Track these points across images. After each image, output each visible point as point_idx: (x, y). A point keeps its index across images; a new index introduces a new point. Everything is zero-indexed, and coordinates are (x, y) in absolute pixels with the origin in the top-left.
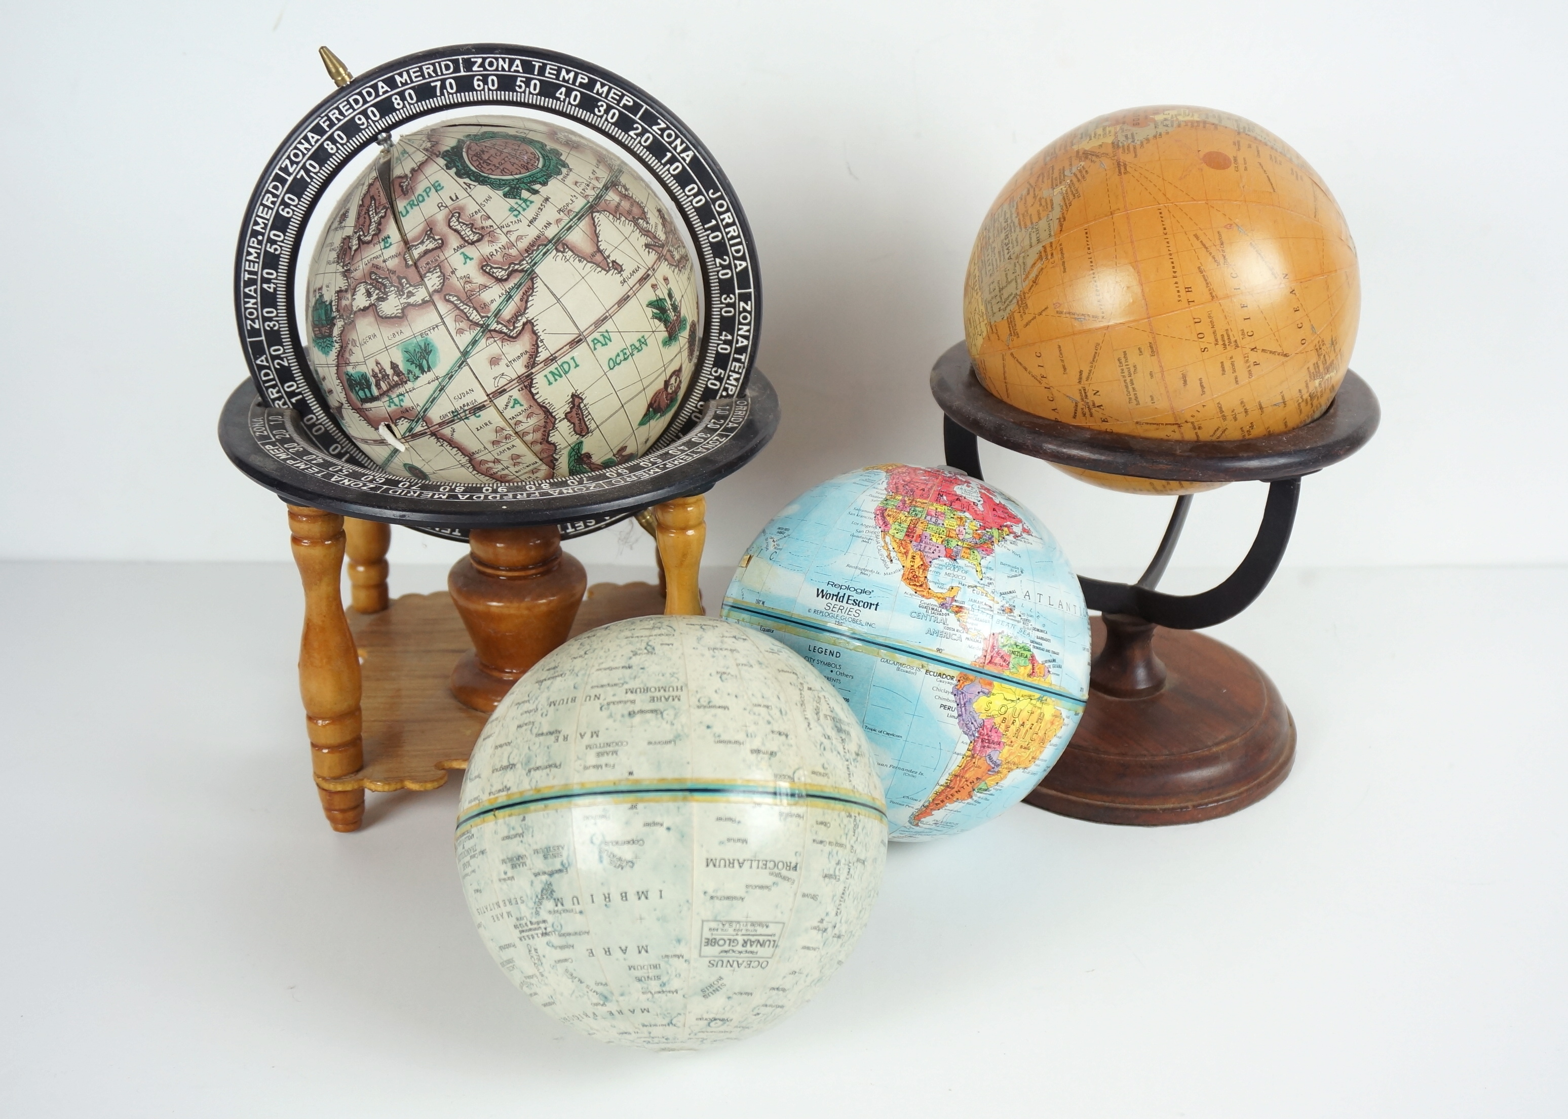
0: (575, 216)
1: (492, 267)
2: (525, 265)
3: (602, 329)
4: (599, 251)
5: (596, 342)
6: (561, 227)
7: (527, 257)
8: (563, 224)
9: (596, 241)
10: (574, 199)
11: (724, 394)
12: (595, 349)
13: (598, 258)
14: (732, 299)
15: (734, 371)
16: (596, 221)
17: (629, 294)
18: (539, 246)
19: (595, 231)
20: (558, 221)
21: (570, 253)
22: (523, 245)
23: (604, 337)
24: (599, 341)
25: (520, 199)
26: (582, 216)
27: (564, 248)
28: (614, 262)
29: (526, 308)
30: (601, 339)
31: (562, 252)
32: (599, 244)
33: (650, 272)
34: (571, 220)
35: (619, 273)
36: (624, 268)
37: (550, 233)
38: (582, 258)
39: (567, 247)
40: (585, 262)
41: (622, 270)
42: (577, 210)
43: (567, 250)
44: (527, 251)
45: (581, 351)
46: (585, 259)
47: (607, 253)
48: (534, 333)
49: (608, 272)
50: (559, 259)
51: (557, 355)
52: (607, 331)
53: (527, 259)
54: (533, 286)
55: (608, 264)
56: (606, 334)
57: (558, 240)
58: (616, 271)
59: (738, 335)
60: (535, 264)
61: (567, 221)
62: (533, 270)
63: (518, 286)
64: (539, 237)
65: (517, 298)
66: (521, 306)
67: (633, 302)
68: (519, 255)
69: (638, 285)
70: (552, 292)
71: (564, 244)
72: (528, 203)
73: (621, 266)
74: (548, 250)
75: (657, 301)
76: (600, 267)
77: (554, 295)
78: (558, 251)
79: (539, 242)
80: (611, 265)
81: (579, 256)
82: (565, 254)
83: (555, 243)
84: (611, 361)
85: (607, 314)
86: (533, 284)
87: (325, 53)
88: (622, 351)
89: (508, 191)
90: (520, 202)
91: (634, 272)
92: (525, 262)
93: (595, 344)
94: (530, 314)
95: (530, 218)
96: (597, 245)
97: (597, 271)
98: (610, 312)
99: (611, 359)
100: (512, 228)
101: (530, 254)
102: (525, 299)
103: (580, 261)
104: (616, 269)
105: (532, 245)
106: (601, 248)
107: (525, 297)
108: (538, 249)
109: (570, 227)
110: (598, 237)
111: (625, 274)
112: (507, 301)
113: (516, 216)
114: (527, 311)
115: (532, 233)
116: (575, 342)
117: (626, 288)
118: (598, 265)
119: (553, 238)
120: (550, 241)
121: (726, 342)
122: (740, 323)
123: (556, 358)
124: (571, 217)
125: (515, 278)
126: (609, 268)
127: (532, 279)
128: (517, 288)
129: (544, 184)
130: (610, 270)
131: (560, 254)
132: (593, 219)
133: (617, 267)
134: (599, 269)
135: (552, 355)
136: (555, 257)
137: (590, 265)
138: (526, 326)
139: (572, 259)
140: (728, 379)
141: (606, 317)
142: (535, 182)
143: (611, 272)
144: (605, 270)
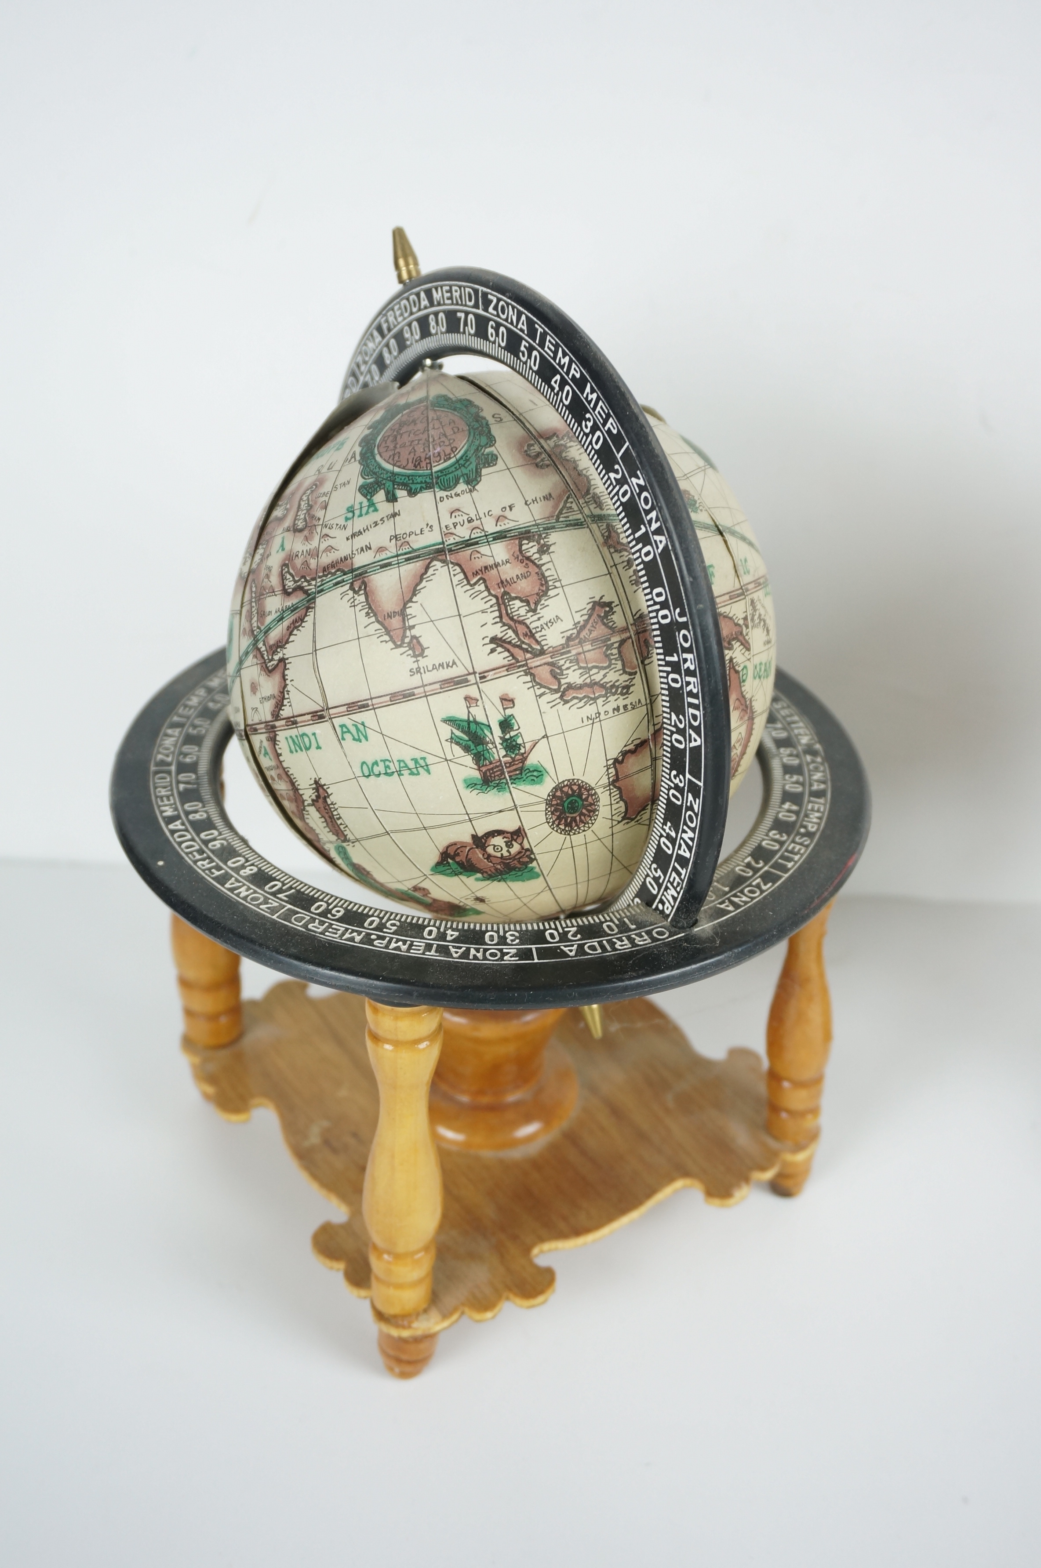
0: (406, 554)
1: (288, 572)
2: (312, 589)
3: (358, 717)
4: (403, 613)
5: (345, 730)
6: (378, 558)
7: (320, 577)
8: (383, 556)
9: (406, 599)
10: (426, 530)
12: (343, 739)
13: (396, 622)
16: (431, 571)
17: (416, 691)
18: (338, 570)
19: (417, 585)
20: (381, 549)
21: (362, 598)
22: (326, 559)
23: (358, 730)
24: (349, 731)
25: (368, 500)
26: (418, 557)
27: (360, 588)
28: (414, 637)
29: (287, 642)
30: (353, 730)
31: (355, 592)
32: (410, 604)
33: (471, 678)
34: (397, 556)
35: (415, 656)
36: (426, 652)
37: (360, 560)
38: (372, 610)
39: (365, 588)
40: (373, 619)
41: (422, 655)
42: (415, 546)
43: (362, 592)
44: (324, 570)
45: (322, 730)
46: (375, 615)
47: (411, 622)
48: (284, 677)
49: (397, 647)
50: (347, 598)
51: (299, 719)
52: (363, 724)
53: (319, 580)
54: (304, 618)
55: (404, 636)
56: (361, 727)
57: (361, 574)
58: (410, 652)
60: (322, 590)
61: (390, 555)
62: (314, 598)
63: (294, 609)
64: (346, 558)
65: (286, 623)
66: (285, 635)
67: (417, 706)
68: (315, 571)
69: (437, 686)
70: (314, 637)
71: (364, 584)
72: (371, 509)
73: (423, 650)
74: (343, 581)
75: (469, 722)
76: (391, 637)
77: (314, 642)
78: (352, 588)
79: (341, 566)
80: (407, 640)
81: (370, 608)
82: (356, 596)
83: (356, 576)
84: (365, 767)
85: (370, 702)
86: (306, 615)
87: (399, 236)
88: (384, 761)
89: (371, 483)
90: (365, 503)
91: (441, 665)
92: (313, 583)
93: (343, 733)
94: (289, 651)
95: (356, 530)
96: (405, 604)
97: (382, 639)
98: (374, 701)
99: (364, 763)
100: (331, 533)
101: (324, 576)
102: (291, 630)
103: (367, 614)
104: (412, 648)
105: (333, 565)
106: (408, 611)
107: (292, 626)
108: (334, 574)
109: (389, 564)
110: (414, 594)
111: (423, 662)
112: (278, 622)
113: (347, 519)
114: (287, 646)
115: (343, 548)
116: (318, 716)
117: (416, 680)
118: (388, 632)
119: (359, 568)
120: (352, 571)
123: (295, 723)
124: (399, 553)
125: (297, 597)
126: (403, 642)
127: (308, 608)
128: (292, 611)
129: (412, 493)
130: (401, 646)
131: (351, 593)
132: (427, 568)
133: (417, 648)
134: (387, 638)
135: (293, 717)
136: (344, 594)
137: (377, 626)
138: (280, 664)
139: (359, 607)
141: (367, 705)
142: (404, 486)
143: (402, 650)
144: (394, 643)
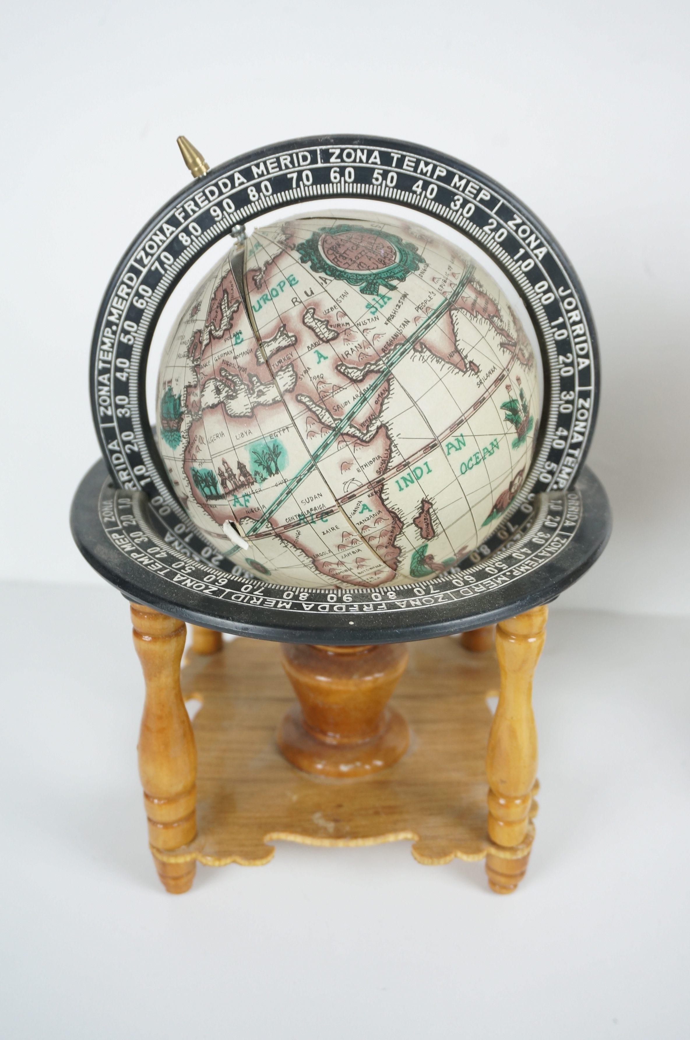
0: (433, 314)
1: (347, 368)
2: (382, 366)
3: (457, 433)
4: (457, 351)
5: (450, 446)
6: (419, 326)
7: (383, 357)
8: (421, 322)
9: (454, 341)
10: (432, 295)
11: (555, 487)
12: (449, 454)
13: (456, 358)
14: (572, 396)
15: (566, 466)
16: (454, 319)
17: (485, 396)
18: (396, 345)
19: (453, 330)
20: (416, 319)
21: (428, 353)
22: (380, 344)
23: (459, 441)
24: (453, 446)
25: (378, 295)
26: (441, 313)
27: (421, 347)
28: (471, 362)
29: (381, 412)
30: (456, 443)
31: (420, 352)
32: (457, 343)
33: (505, 373)
34: (429, 318)
35: (476, 374)
36: (480, 368)
37: (408, 331)
38: (440, 358)
39: (425, 346)
40: (443, 362)
41: (479, 371)
42: (435, 307)
43: (425, 350)
44: (383, 350)
45: (435, 456)
46: (443, 360)
47: (464, 354)
48: (388, 437)
49: (465, 373)
50: (416, 359)
51: (410, 460)
52: (462, 436)
53: (384, 359)
54: (389, 388)
55: (465, 365)
56: (460, 438)
57: (416, 339)
58: (473, 372)
59: (574, 431)
60: (392, 364)
61: (425, 320)
62: (389, 371)
63: (374, 388)
64: (396, 336)
65: (372, 400)
66: (376, 407)
67: (488, 405)
68: (376, 355)
69: (493, 386)
70: (408, 395)
71: (422, 344)
72: (386, 300)
73: (478, 367)
74: (406, 350)
75: (510, 402)
76: (458, 368)
77: (410, 398)
78: (416, 350)
79: (396, 342)
80: (468, 366)
81: (436, 356)
82: (423, 354)
83: (413, 342)
84: (464, 466)
85: (463, 418)
86: (389, 385)
87: (182, 143)
88: (475, 455)
89: (365, 287)
90: (377, 298)
91: (490, 373)
92: (381, 362)
93: (449, 449)
94: (385, 417)
95: (388, 316)
96: (455, 344)
97: (454, 372)
98: (466, 415)
99: (463, 463)
100: (369, 326)
101: (386, 354)
102: (381, 402)
103: (437, 361)
104: (473, 370)
105: (389, 344)
106: (459, 347)
107: (380, 399)
108: (395, 348)
109: (428, 326)
110: (456, 336)
111: (482, 375)
112: (362, 404)
113: (373, 313)
114: (382, 414)
115: (389, 332)
116: (430, 447)
117: (482, 389)
118: (456, 366)
119: (411, 337)
120: (408, 341)
121: (561, 438)
122: (577, 420)
123: (409, 463)
124: (429, 315)
125: (371, 379)
126: (467, 369)
127: (388, 381)
128: (373, 390)
129: (402, 279)
130: (467, 371)
131: (418, 354)
132: (451, 317)
133: (474, 368)
134: (457, 370)
135: (405, 461)
136: (413, 358)
137: (447, 366)
138: (380, 431)
139: (429, 360)
140: (560, 472)
141: (462, 421)
142: (392, 277)
143: (468, 373)
144: (462, 371)
